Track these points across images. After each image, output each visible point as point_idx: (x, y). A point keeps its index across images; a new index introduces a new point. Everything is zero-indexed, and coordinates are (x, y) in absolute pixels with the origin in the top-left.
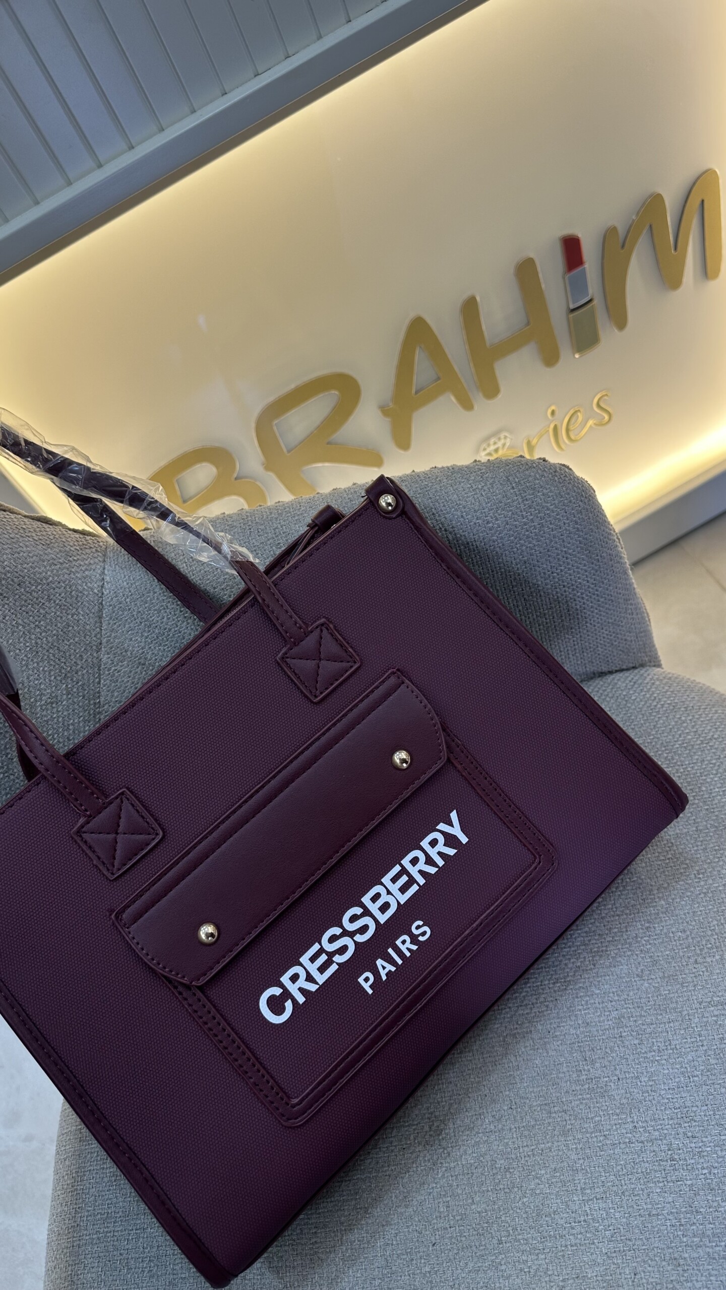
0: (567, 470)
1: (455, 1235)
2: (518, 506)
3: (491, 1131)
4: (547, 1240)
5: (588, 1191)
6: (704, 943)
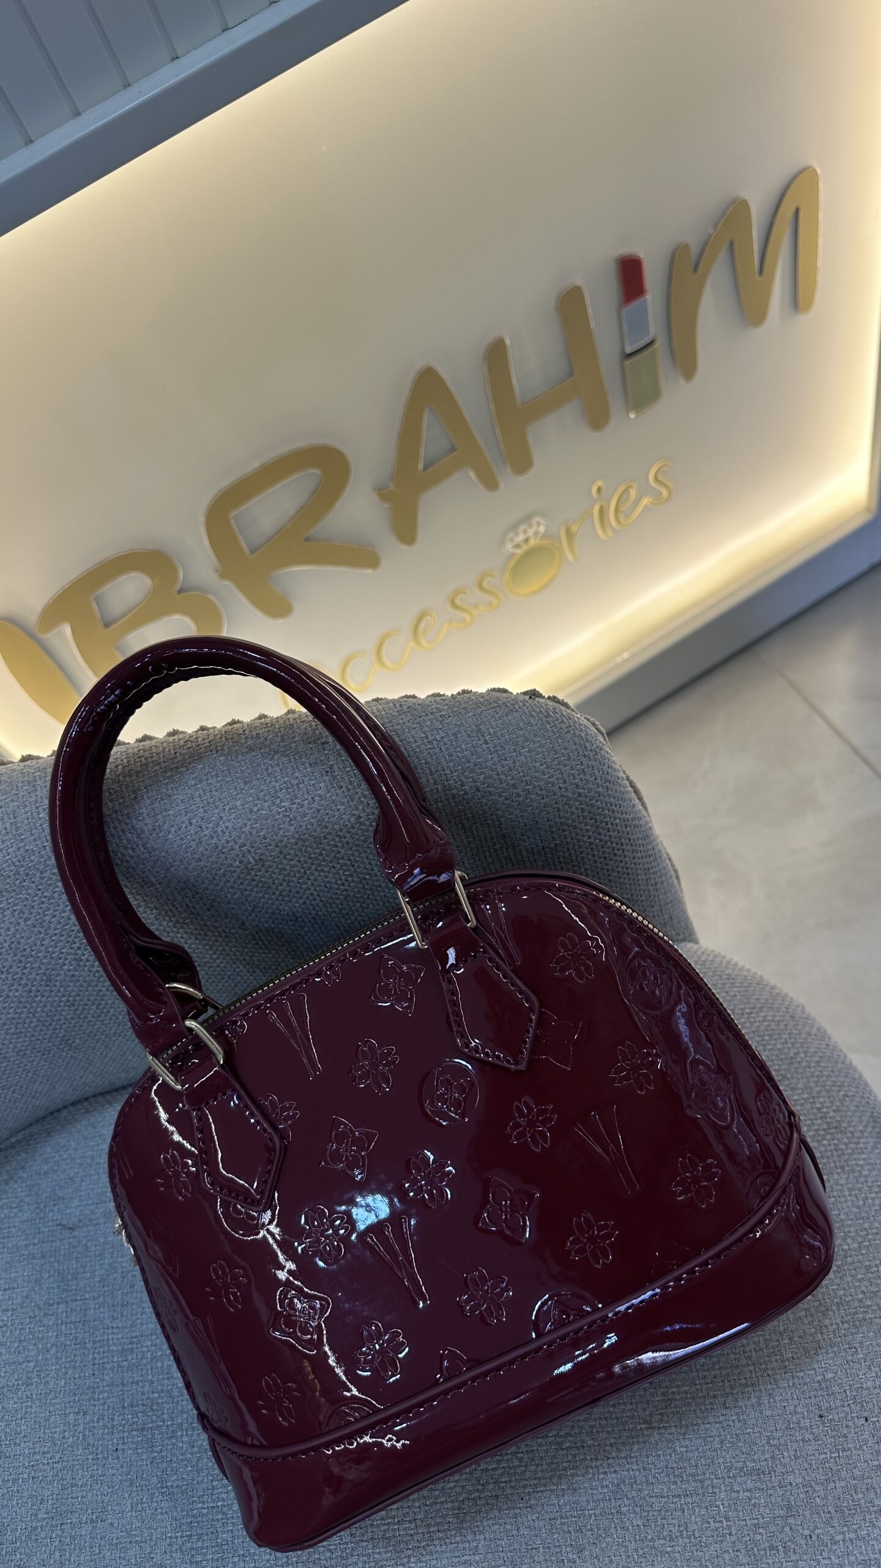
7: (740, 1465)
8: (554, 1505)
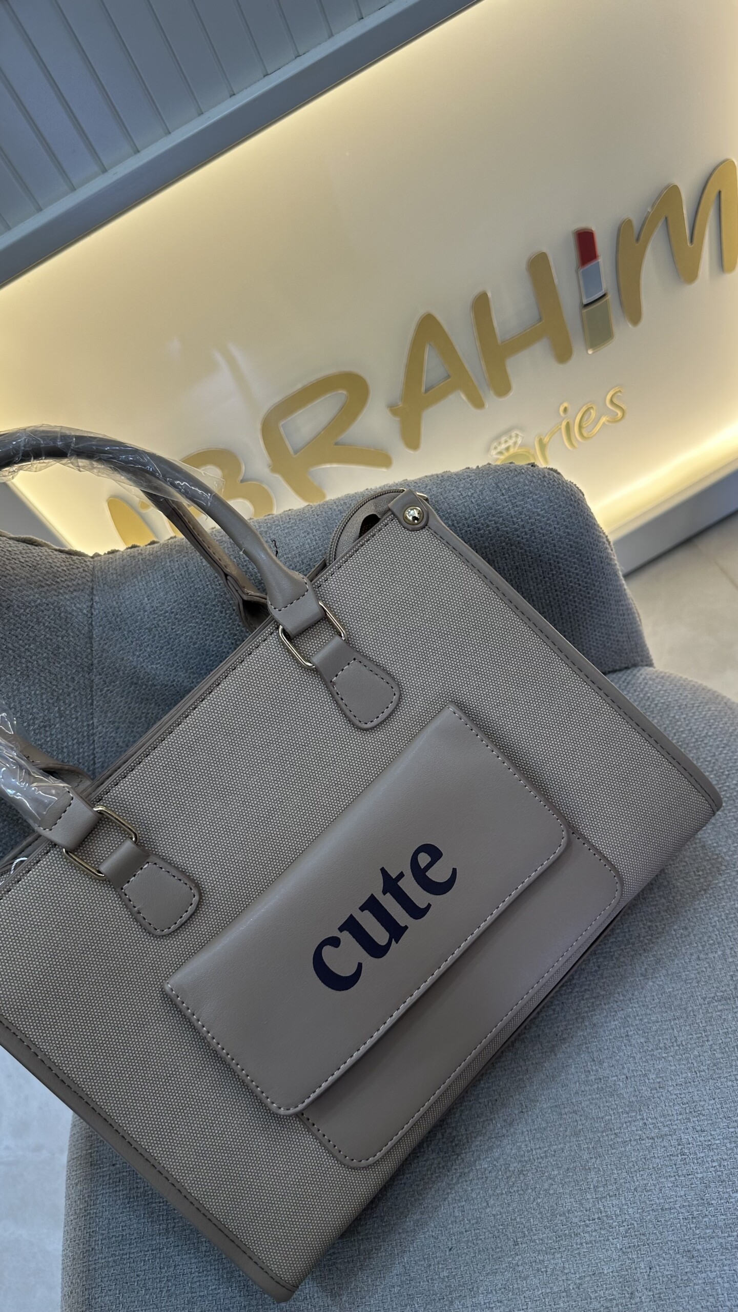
0: (555, 474)
1: (471, 1239)
2: (508, 512)
3: (504, 1136)
4: (562, 1239)
5: (602, 1189)
6: (706, 939)
7: (713, 995)
8: (580, 1036)
